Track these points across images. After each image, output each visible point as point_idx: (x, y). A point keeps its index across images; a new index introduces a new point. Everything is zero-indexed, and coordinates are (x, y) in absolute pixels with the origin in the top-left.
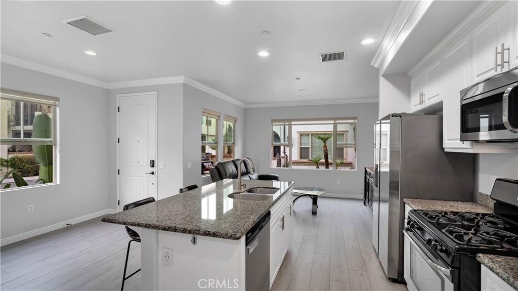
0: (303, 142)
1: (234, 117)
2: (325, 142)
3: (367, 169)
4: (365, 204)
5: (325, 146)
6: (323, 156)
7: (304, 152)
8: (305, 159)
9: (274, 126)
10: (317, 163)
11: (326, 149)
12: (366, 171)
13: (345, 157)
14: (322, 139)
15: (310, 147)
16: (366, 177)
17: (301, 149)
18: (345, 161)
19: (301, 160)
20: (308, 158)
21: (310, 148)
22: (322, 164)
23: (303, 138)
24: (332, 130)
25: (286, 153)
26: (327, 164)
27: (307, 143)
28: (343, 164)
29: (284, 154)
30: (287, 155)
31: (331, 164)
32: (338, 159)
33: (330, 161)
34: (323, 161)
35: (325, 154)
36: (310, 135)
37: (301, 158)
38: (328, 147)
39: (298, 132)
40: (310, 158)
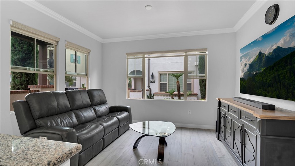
0: (162, 79)
1: (87, 49)
2: (178, 79)
3: (222, 100)
4: (218, 139)
5: (178, 82)
6: (176, 89)
7: (163, 86)
8: (164, 91)
9: (129, 60)
10: (172, 95)
11: (179, 84)
12: (220, 103)
13: (192, 90)
14: (176, 76)
15: (167, 82)
16: (219, 109)
17: (161, 84)
18: (192, 93)
19: (161, 92)
20: (165, 90)
21: (167, 84)
22: (175, 95)
23: (162, 76)
24: (183, 70)
25: (150, 88)
26: (179, 96)
27: (165, 80)
28: (191, 95)
29: (149, 88)
30: (150, 89)
31: (183, 95)
32: (188, 92)
33: (181, 93)
34: (176, 92)
35: (177, 88)
36: (167, 74)
37: (161, 91)
38: (180, 82)
39: (158, 72)
40: (167, 91)
